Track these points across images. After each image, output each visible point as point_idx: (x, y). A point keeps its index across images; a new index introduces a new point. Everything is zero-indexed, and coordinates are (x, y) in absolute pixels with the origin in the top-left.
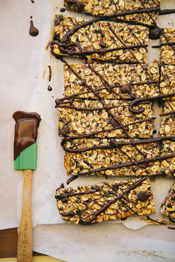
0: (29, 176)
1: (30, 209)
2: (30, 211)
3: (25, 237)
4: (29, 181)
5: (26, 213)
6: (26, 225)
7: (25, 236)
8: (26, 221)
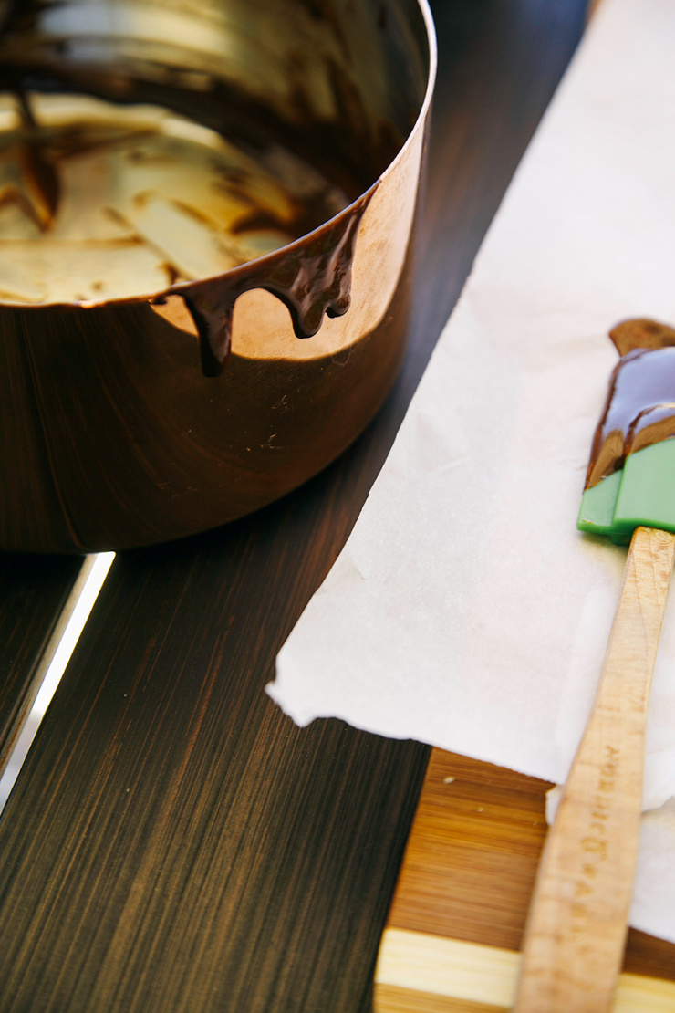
0: (656, 557)
1: (643, 699)
2: (641, 710)
3: (597, 820)
4: (658, 577)
5: (618, 710)
6: (611, 766)
7: (595, 815)
8: (615, 746)
